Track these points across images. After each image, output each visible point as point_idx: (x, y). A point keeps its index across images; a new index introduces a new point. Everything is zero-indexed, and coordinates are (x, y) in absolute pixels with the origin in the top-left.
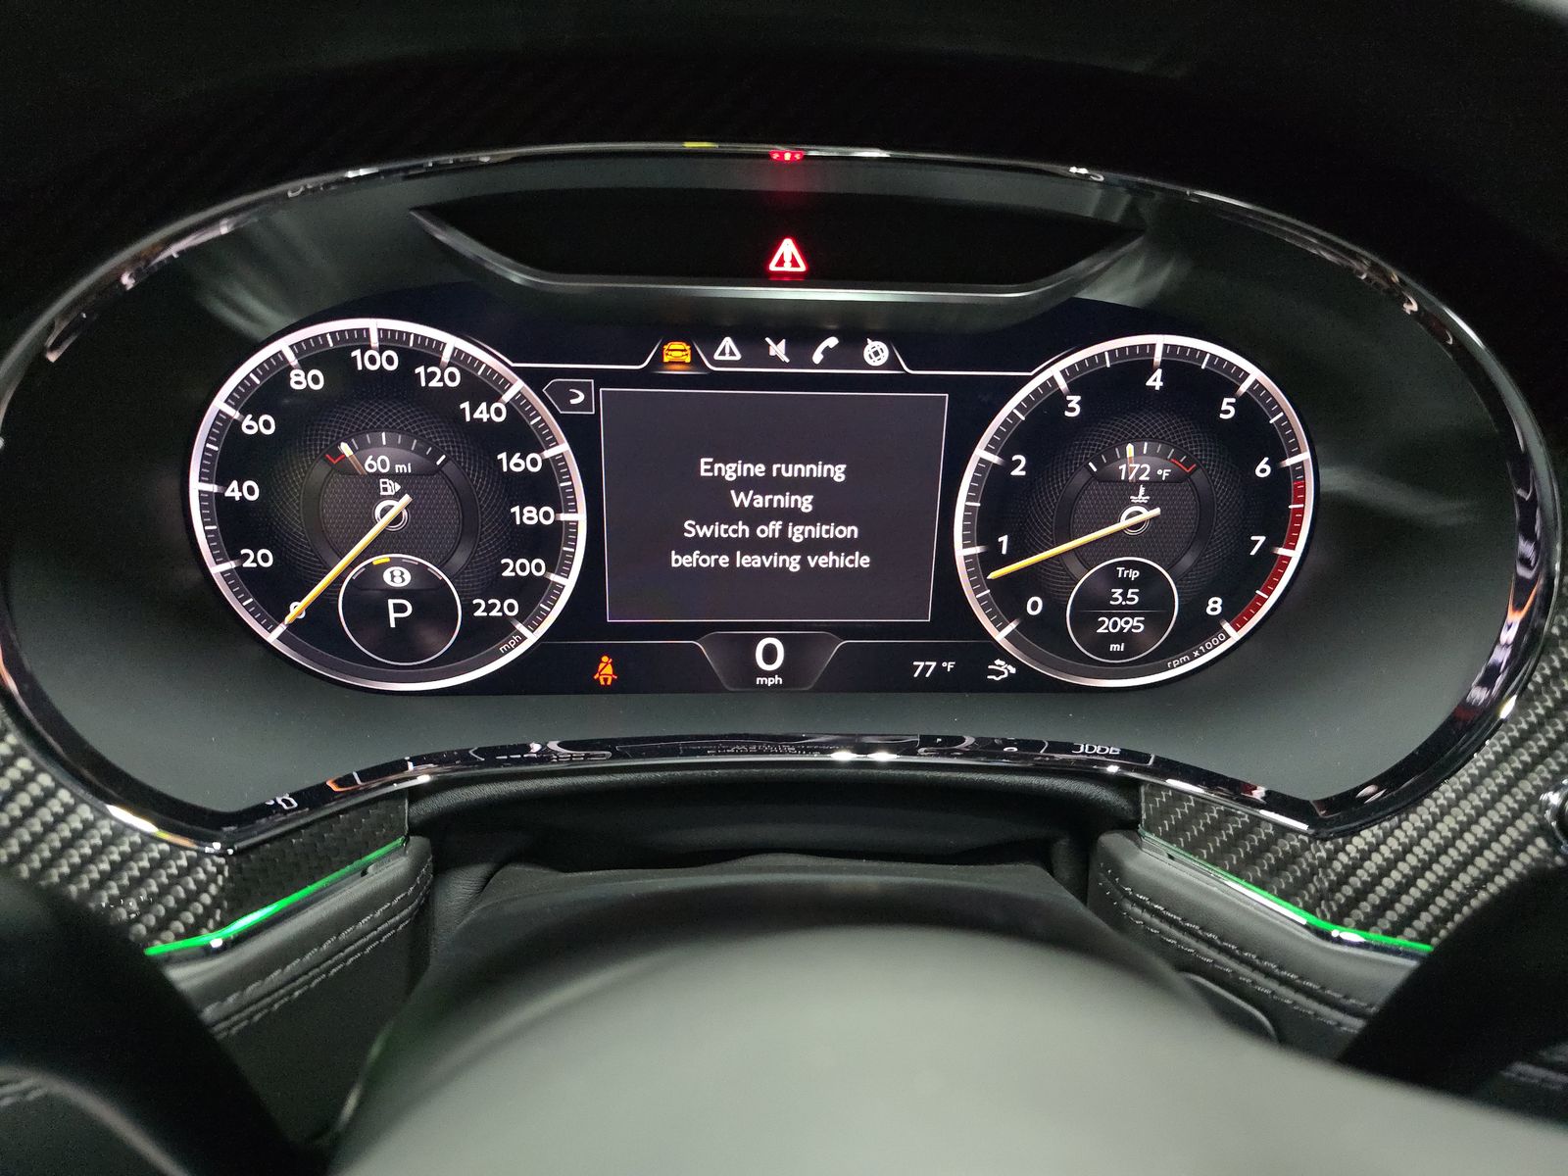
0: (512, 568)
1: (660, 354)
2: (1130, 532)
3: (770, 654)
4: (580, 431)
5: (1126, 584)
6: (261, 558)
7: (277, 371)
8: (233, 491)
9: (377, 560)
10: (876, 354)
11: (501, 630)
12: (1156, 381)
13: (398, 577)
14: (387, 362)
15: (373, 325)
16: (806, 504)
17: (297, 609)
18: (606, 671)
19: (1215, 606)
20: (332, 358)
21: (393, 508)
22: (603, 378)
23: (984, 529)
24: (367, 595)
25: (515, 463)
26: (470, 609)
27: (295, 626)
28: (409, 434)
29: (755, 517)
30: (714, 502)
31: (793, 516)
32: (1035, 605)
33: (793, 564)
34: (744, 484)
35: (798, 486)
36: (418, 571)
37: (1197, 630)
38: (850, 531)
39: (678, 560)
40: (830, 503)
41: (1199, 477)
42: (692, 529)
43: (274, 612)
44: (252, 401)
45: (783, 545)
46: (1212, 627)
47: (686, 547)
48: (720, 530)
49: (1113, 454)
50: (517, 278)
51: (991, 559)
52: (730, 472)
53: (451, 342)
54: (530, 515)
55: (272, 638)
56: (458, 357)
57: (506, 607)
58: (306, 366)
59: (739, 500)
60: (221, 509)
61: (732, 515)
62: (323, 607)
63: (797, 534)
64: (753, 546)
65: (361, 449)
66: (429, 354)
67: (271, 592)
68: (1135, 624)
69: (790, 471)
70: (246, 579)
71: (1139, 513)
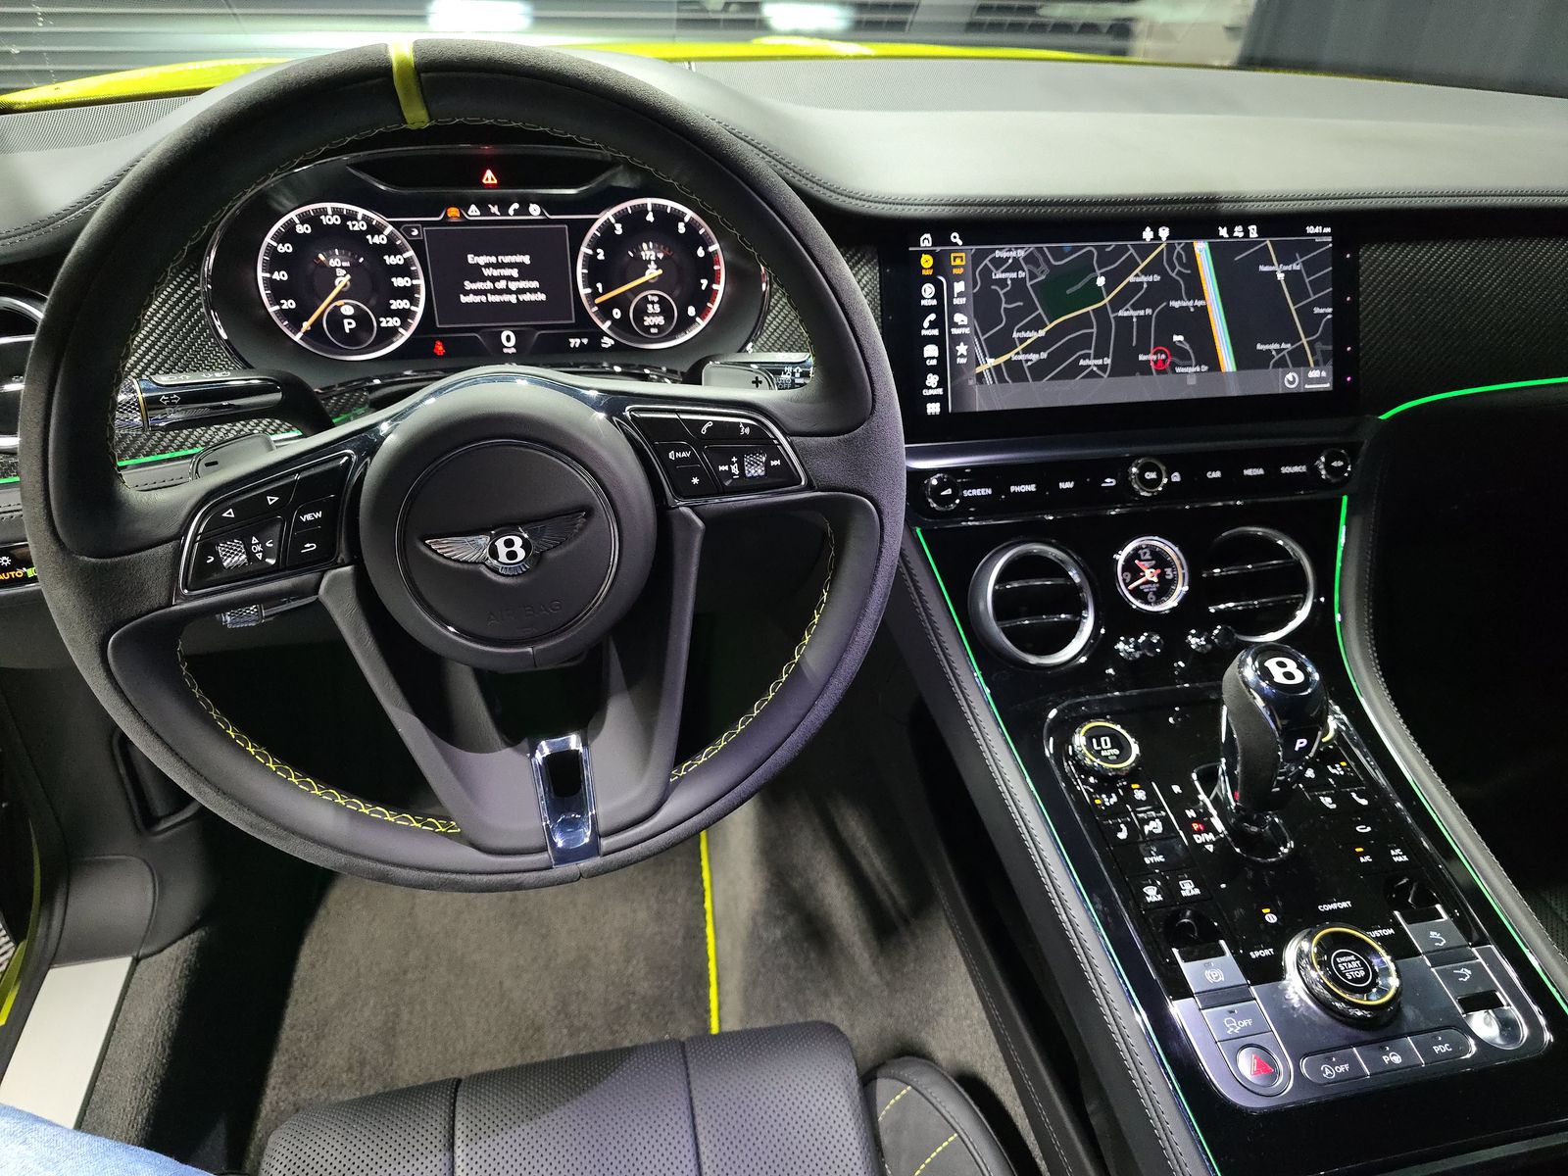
0: (396, 304)
1: (446, 214)
2: (652, 281)
3: (508, 339)
4: (417, 245)
5: (653, 303)
6: (289, 304)
7: (291, 225)
8: (276, 276)
9: (338, 303)
10: (535, 210)
11: (392, 332)
12: (650, 218)
13: (348, 310)
14: (336, 220)
15: (329, 206)
16: (515, 273)
17: (306, 325)
18: (440, 348)
19: (691, 311)
20: (312, 220)
21: (342, 280)
22: (424, 224)
23: (590, 282)
24: (336, 317)
25: (391, 260)
26: (379, 323)
27: (306, 333)
28: (347, 250)
29: (494, 279)
30: (476, 274)
31: (510, 278)
32: (617, 313)
33: (513, 299)
34: (488, 266)
35: (511, 266)
36: (356, 307)
37: (686, 323)
38: (535, 284)
39: (464, 299)
40: (525, 273)
41: (676, 257)
42: (468, 285)
43: (297, 328)
44: (281, 238)
45: (508, 291)
46: (691, 321)
47: (467, 293)
48: (479, 285)
49: (638, 250)
50: (383, 188)
51: (595, 294)
52: (482, 260)
53: (361, 212)
54: (400, 282)
55: (297, 338)
56: (365, 218)
57: (395, 322)
58: (302, 223)
59: (487, 272)
60: (271, 283)
61: (484, 279)
62: (318, 322)
63: (513, 286)
64: (495, 292)
65: (328, 258)
66: (352, 217)
67: (295, 318)
68: (660, 320)
69: (507, 259)
70: (285, 314)
71: (652, 272)
